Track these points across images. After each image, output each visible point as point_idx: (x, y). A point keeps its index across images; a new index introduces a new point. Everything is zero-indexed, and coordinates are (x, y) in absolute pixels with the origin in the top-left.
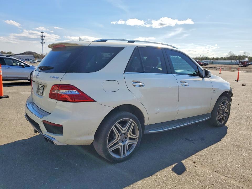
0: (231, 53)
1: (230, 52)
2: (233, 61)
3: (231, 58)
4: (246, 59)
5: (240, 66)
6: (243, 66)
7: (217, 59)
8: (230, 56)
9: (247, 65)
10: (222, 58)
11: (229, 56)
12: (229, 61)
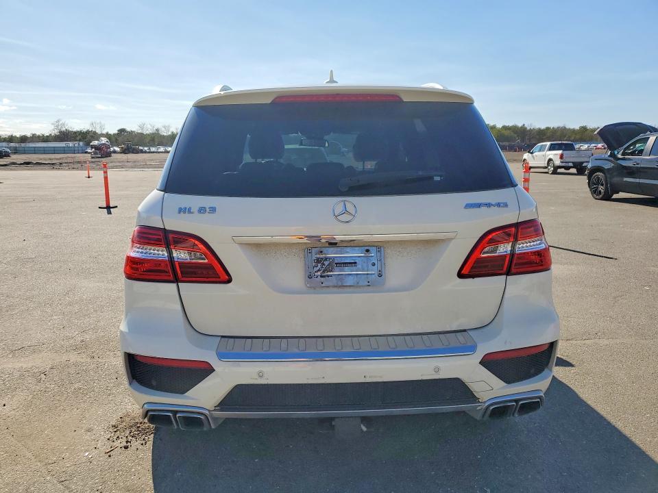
0: (61, 122)
1: (58, 121)
2: (71, 144)
3: (64, 136)
4: (104, 140)
5: (93, 156)
6: (100, 156)
7: (24, 139)
8: (60, 132)
9: (108, 155)
10: (35, 138)
11: (56, 132)
12: (62, 144)
